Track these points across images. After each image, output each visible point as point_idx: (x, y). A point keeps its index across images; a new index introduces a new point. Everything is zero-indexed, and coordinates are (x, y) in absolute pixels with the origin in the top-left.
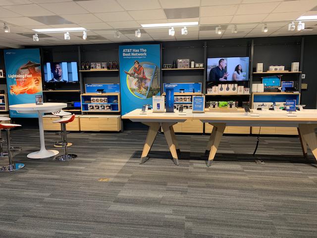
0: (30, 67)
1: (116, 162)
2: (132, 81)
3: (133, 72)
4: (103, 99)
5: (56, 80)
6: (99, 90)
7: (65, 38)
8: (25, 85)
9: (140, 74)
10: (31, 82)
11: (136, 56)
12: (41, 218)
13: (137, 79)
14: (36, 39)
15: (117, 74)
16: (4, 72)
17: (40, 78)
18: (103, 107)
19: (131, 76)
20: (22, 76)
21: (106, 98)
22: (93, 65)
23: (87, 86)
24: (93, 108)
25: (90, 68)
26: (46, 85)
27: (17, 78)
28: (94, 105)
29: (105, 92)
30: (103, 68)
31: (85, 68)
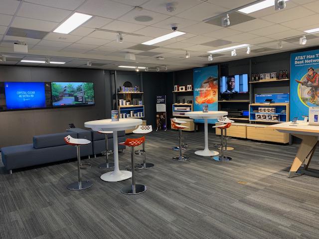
0: (210, 81)
1: (263, 171)
2: (304, 89)
3: (305, 80)
4: (270, 108)
5: (229, 92)
6: (268, 100)
7: (232, 55)
8: (205, 97)
9: (315, 82)
10: (210, 94)
11: (311, 63)
12: (182, 195)
13: (310, 88)
14: (211, 59)
15: (287, 83)
16: (193, 86)
17: (217, 90)
18: (270, 117)
19: (302, 85)
20: (204, 89)
21: (274, 108)
22: (262, 76)
23: (257, 96)
24: (260, 118)
25: (259, 79)
26: (222, 96)
27: (200, 91)
28: (261, 115)
29: (274, 102)
30: (273, 78)
31: (255, 79)
